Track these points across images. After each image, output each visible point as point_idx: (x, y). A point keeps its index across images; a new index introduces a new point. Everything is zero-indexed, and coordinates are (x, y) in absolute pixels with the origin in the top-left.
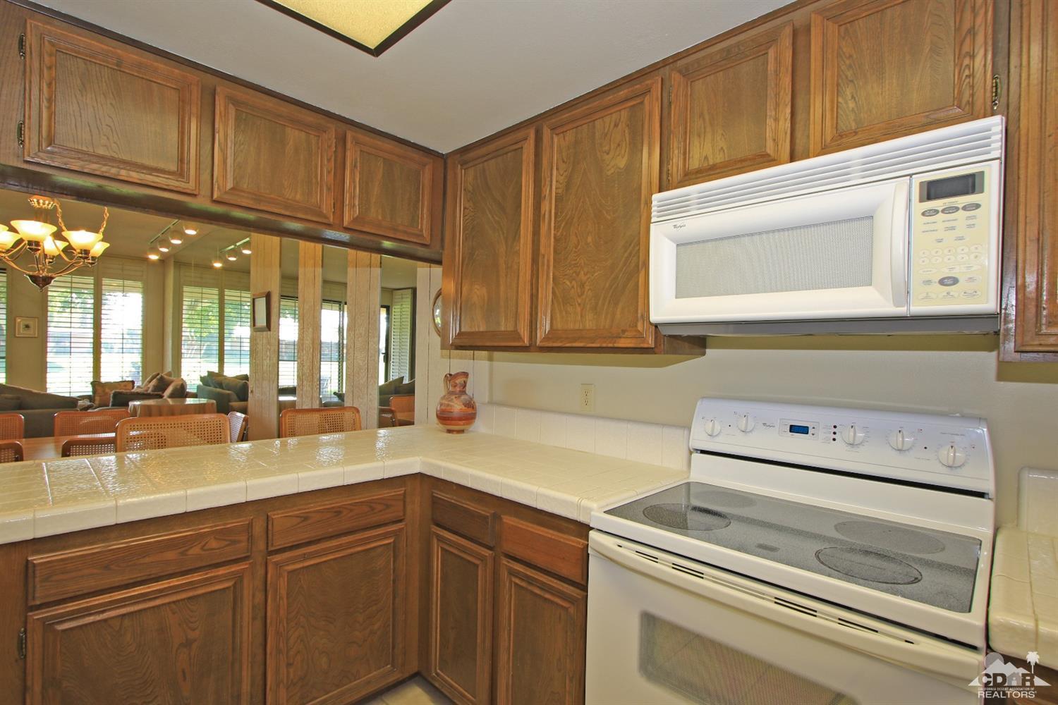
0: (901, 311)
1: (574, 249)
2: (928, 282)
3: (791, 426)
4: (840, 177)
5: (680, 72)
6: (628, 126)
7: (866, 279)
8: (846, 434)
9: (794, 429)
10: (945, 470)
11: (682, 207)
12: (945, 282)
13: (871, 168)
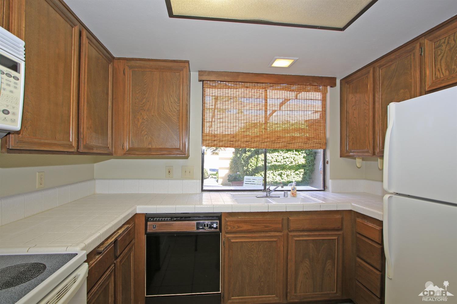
12: (6, 112)
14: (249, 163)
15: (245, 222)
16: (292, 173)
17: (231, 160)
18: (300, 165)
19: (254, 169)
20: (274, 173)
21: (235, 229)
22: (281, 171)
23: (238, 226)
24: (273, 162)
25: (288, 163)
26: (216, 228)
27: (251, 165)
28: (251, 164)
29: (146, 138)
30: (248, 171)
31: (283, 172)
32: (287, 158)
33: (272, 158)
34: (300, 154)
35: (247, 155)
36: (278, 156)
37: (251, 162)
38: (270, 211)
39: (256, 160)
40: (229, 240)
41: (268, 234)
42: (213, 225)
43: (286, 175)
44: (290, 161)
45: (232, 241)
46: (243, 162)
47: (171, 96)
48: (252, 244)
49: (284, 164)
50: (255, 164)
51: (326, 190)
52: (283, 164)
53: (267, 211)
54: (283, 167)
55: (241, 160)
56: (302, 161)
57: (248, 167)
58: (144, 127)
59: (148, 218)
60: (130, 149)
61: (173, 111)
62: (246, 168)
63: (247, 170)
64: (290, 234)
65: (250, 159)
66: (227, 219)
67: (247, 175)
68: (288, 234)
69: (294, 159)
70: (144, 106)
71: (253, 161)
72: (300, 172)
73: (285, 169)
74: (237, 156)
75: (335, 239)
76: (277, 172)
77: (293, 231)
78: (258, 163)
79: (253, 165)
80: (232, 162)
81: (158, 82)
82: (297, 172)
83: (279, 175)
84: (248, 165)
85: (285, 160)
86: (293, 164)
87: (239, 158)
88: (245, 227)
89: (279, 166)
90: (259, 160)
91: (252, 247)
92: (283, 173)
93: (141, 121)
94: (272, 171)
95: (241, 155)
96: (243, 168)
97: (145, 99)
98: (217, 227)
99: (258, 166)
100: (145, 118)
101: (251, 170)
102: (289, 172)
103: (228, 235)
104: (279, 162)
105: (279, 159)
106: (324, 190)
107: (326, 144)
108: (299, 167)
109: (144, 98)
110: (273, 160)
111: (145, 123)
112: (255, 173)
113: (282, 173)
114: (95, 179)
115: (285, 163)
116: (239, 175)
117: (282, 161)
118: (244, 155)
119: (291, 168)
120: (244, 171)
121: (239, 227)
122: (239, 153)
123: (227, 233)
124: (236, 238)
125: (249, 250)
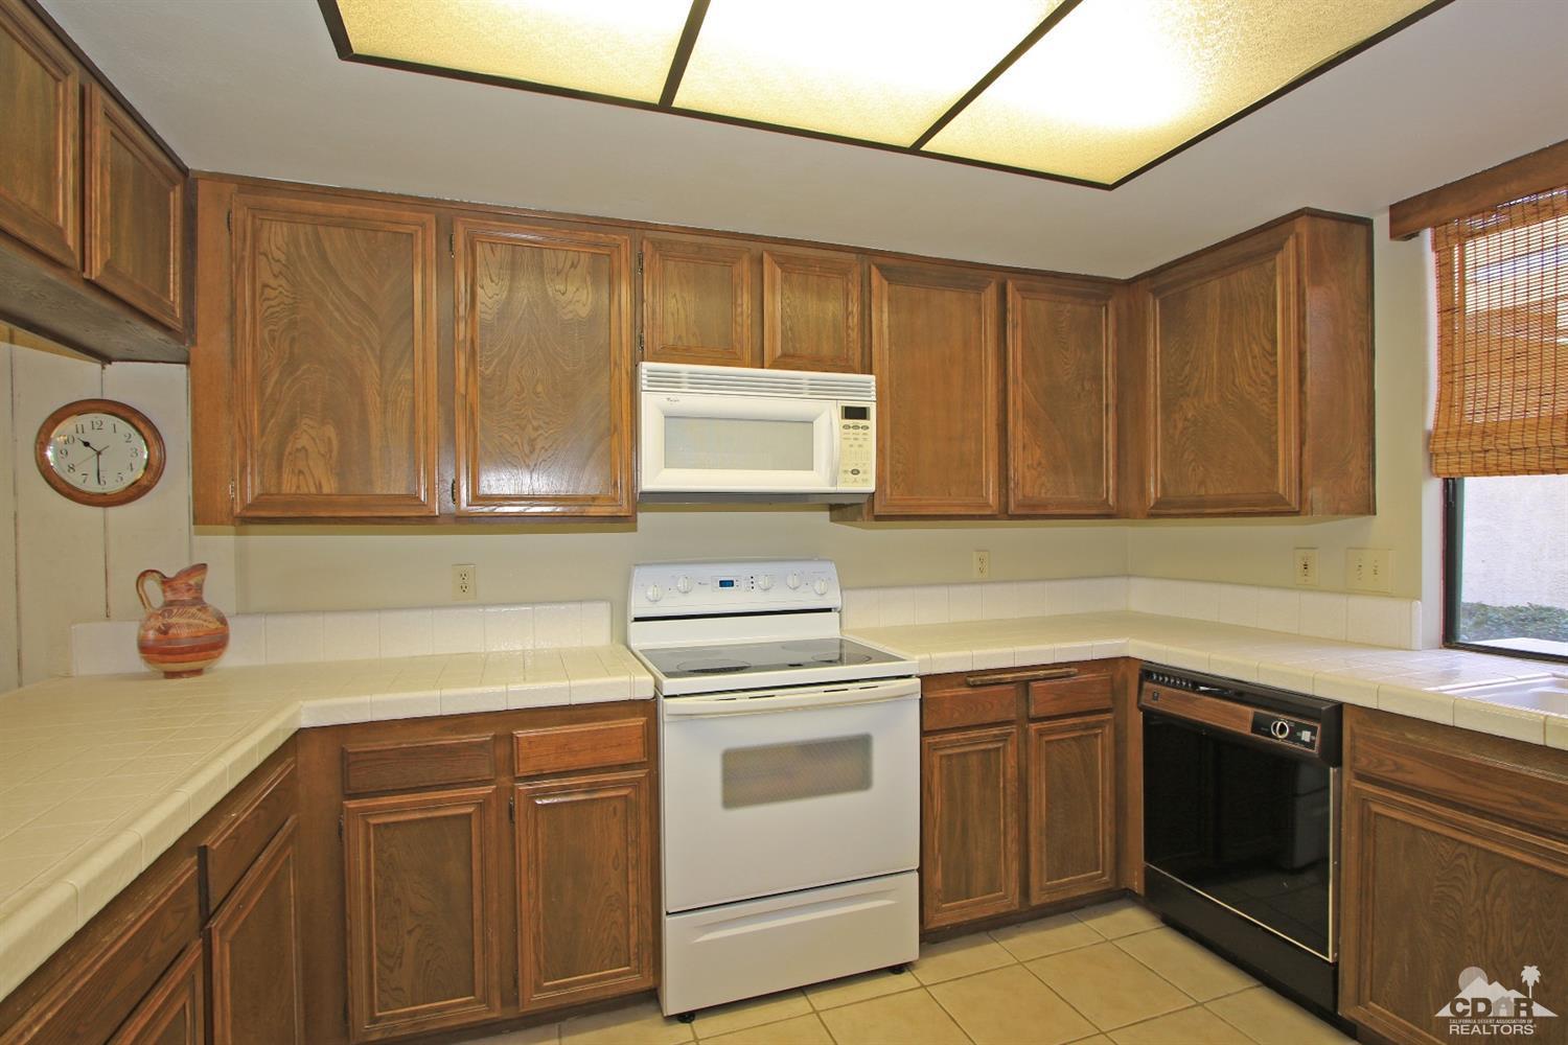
0: (832, 489)
1: (516, 396)
2: (846, 472)
3: (721, 582)
4: (793, 388)
5: (653, 243)
6: (589, 273)
7: (808, 464)
8: (762, 582)
9: (723, 584)
10: (819, 598)
11: (674, 382)
12: (855, 472)
13: (816, 389)
21: (1387, 771)
23: (1395, 763)
26: (1311, 745)
29: (1194, 470)
38: (1552, 743)
42: (1301, 731)
45: (1376, 808)
47: (1254, 338)
48: (1458, 851)
58: (1188, 439)
59: (1149, 672)
60: (1159, 503)
61: (1258, 381)
70: (1187, 384)
81: (1219, 308)
88: (1424, 776)
91: (1457, 862)
93: (1180, 425)
97: (1189, 364)
98: (1312, 742)
100: (1190, 415)
103: (1359, 784)
109: (1186, 363)
111: (1191, 430)
121: (1399, 767)
124: (1389, 803)
125: (1443, 868)
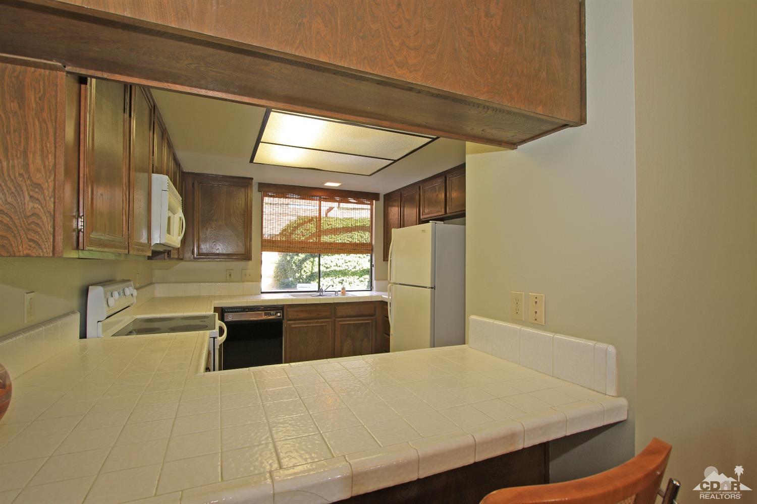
14: (302, 269)
15: (302, 311)
16: (356, 280)
17: (275, 265)
18: (365, 270)
19: (310, 276)
20: (334, 280)
21: (295, 317)
22: (342, 278)
24: (333, 267)
25: (351, 268)
26: (280, 316)
27: (305, 271)
28: (305, 269)
30: (302, 279)
31: (345, 278)
32: (350, 261)
33: (332, 262)
34: (364, 257)
35: (300, 258)
36: (338, 259)
37: (305, 267)
38: (321, 302)
39: (311, 264)
40: (290, 325)
41: (319, 320)
42: (277, 314)
43: (348, 282)
44: (352, 265)
45: (293, 326)
46: (294, 267)
47: (237, 208)
48: (308, 328)
49: (346, 270)
50: (310, 269)
51: (373, 290)
52: (344, 269)
53: (319, 303)
54: (344, 273)
55: (292, 265)
56: (367, 266)
57: (301, 274)
58: (212, 234)
60: (199, 255)
61: (239, 221)
62: (299, 275)
63: (300, 278)
64: (337, 319)
65: (303, 263)
66: (288, 310)
67: (299, 282)
68: (335, 320)
69: (357, 263)
70: (213, 217)
71: (306, 265)
72: (365, 279)
73: (347, 275)
74: (286, 259)
75: (370, 323)
76: (337, 278)
77: (339, 318)
78: (313, 268)
79: (308, 271)
80: (277, 268)
81: (225, 196)
82: (361, 279)
83: (339, 282)
84: (301, 270)
85: (346, 264)
86: (357, 269)
87: (288, 261)
88: (303, 315)
89: (340, 271)
90: (315, 264)
91: (308, 331)
92: (345, 281)
93: (209, 230)
94: (331, 278)
95: (292, 258)
96: (294, 275)
99: (313, 272)
100: (213, 227)
101: (305, 277)
102: (351, 279)
103: (289, 322)
104: (340, 266)
105: (340, 263)
106: (371, 290)
107: (372, 250)
108: (363, 272)
109: (212, 210)
110: (333, 264)
112: (310, 280)
113: (343, 280)
114: (154, 283)
115: (347, 268)
116: (292, 281)
117: (343, 266)
118: (296, 257)
119: (354, 274)
120: (296, 278)
121: (297, 315)
122: (290, 256)
123: (288, 320)
124: (295, 324)
125: (305, 333)
